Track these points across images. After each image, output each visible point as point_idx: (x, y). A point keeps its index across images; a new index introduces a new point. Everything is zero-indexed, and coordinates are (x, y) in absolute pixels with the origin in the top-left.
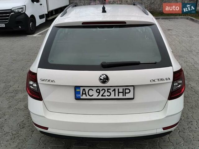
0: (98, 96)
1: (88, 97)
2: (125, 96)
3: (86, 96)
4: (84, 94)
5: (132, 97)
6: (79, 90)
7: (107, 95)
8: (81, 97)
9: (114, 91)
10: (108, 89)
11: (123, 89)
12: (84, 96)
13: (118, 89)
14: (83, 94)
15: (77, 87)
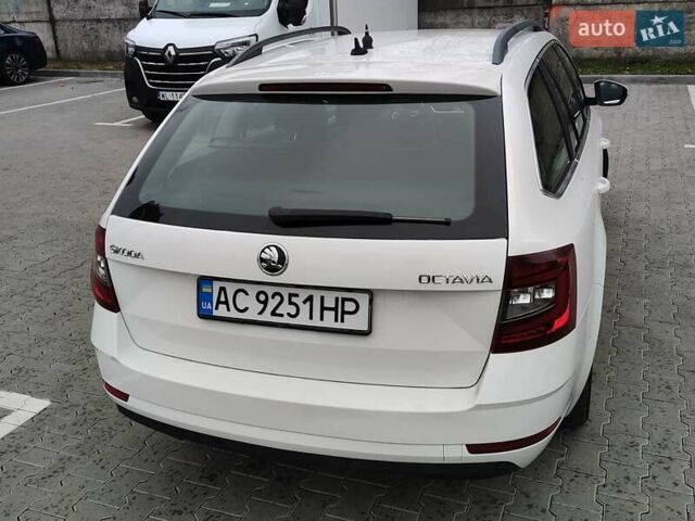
0: (260, 313)
1: (234, 314)
2: (342, 321)
3: (228, 310)
4: (222, 303)
5: (365, 328)
6: (209, 290)
7: (288, 314)
8: (215, 313)
9: (308, 303)
10: (291, 295)
11: (337, 299)
12: (223, 307)
13: (322, 298)
14: (219, 302)
15: (204, 281)
